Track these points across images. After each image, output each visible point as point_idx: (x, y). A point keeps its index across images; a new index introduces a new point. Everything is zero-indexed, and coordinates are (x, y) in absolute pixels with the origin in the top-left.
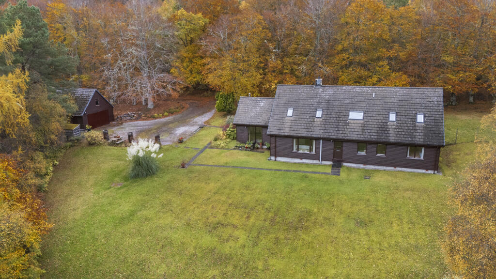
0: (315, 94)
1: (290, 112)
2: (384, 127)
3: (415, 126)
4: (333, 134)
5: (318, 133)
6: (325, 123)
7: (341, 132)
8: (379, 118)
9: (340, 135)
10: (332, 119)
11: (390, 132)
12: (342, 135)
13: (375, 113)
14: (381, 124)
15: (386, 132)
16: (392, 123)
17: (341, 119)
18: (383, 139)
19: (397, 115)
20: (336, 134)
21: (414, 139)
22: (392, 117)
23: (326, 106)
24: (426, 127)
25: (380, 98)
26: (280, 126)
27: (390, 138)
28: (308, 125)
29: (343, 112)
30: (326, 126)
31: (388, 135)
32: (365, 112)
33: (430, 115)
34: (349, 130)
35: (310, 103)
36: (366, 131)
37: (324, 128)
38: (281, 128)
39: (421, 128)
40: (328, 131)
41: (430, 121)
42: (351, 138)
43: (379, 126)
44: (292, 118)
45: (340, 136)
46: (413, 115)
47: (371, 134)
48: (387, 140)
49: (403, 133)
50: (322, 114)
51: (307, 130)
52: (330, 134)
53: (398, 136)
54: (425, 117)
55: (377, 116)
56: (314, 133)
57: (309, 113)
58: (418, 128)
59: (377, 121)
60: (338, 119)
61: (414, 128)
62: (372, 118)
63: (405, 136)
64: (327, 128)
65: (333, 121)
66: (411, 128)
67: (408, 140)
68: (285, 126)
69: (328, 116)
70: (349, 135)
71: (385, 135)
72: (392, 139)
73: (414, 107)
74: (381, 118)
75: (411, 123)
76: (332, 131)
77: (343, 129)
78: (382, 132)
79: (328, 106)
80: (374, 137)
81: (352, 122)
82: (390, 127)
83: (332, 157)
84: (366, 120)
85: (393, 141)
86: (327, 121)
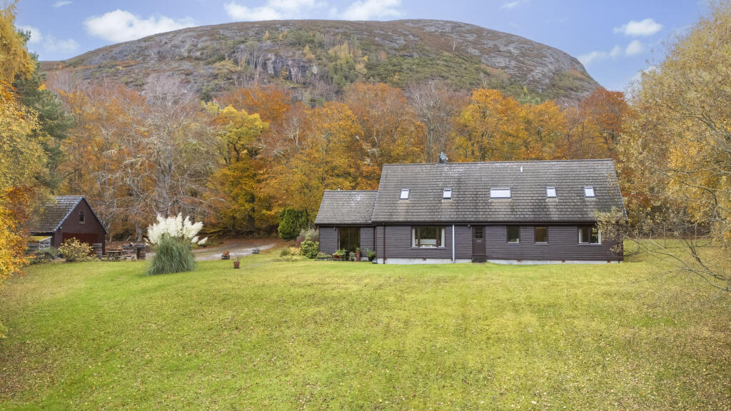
0: (439, 173)
1: (405, 194)
2: (541, 204)
3: (584, 201)
4: (470, 216)
5: (448, 216)
6: (457, 204)
7: (481, 213)
8: (533, 195)
9: (479, 216)
10: (466, 199)
11: (551, 210)
12: (484, 216)
13: (526, 189)
14: (537, 201)
15: (545, 210)
16: (551, 200)
17: (480, 199)
18: (542, 218)
19: (556, 191)
20: (474, 216)
21: (585, 216)
22: (551, 192)
23: (456, 185)
24: (599, 202)
25: (530, 174)
26: (391, 211)
27: (552, 216)
28: (432, 208)
29: (481, 190)
30: (459, 207)
31: (548, 213)
32: (512, 190)
33: (602, 189)
34: (493, 210)
35: (433, 183)
36: (516, 210)
37: (457, 210)
38: (393, 214)
39: (592, 203)
40: (463, 213)
41: (603, 194)
42: (497, 219)
43: (535, 204)
44: (408, 201)
45: (481, 217)
46: (580, 189)
47: (525, 213)
48: (549, 219)
49: (570, 210)
50: (452, 195)
51: (432, 214)
52: (466, 216)
53: (563, 213)
54: (595, 190)
55: (530, 192)
56: (443, 217)
57: (432, 194)
58: (589, 203)
59: (530, 198)
60: (475, 199)
61: (583, 204)
62: (522, 195)
63: (572, 213)
64: (460, 210)
65: (469, 201)
66: (579, 204)
67: (577, 217)
68: (399, 211)
69: (460, 196)
70: (493, 216)
71: (544, 213)
72: (555, 217)
73: (578, 181)
74: (536, 195)
75: (579, 198)
76: (468, 213)
77: (484, 210)
78: (540, 210)
79: (459, 184)
80: (529, 217)
81: (495, 201)
82: (549, 204)
83: (471, 252)
84: (515, 198)
85: (557, 219)
86: (459, 202)
